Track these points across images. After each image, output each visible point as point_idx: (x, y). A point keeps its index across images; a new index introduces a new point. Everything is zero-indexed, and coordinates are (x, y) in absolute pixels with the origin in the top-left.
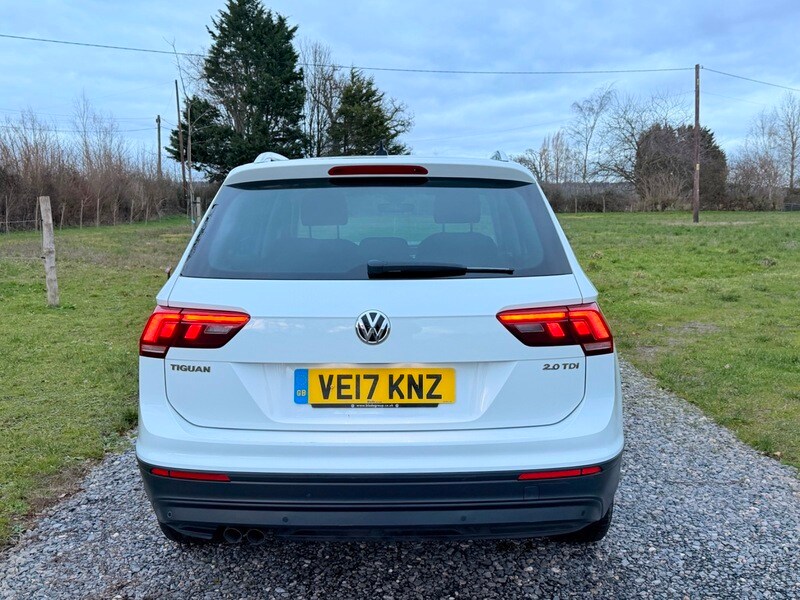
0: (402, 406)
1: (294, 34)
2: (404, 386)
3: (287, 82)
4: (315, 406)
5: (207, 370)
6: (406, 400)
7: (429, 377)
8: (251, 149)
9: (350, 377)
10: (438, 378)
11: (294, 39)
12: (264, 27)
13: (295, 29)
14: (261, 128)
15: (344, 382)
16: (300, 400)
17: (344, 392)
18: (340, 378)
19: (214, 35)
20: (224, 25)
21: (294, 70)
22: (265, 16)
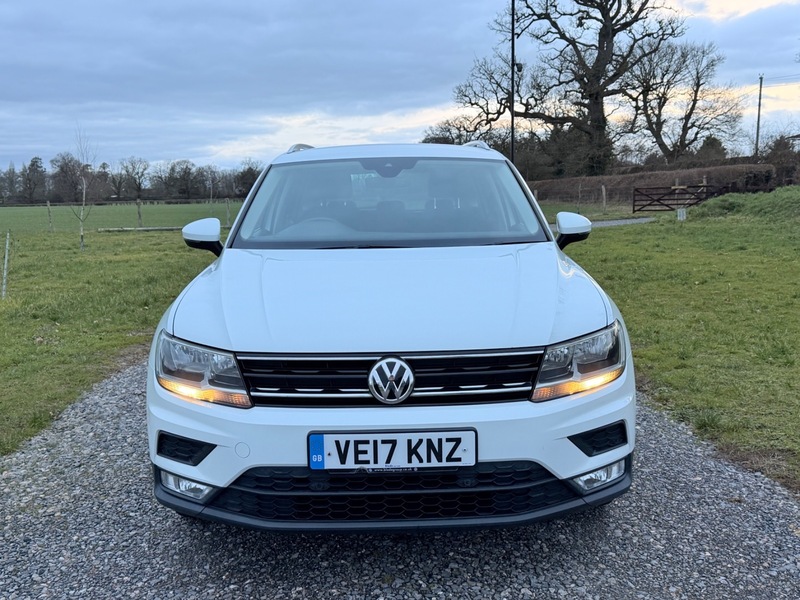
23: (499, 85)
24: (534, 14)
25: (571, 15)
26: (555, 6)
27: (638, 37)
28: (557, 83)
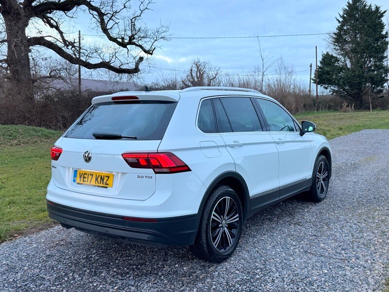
1: (384, 15)
2: (99, 179)
3: (377, 40)
4: (78, 183)
5: (56, 168)
6: (99, 185)
7: (106, 176)
8: (353, 76)
9: (86, 174)
11: (384, 17)
12: (366, 13)
13: (385, 12)
14: (359, 65)
15: (85, 176)
16: (74, 181)
18: (84, 174)
19: (339, 21)
20: (345, 16)
21: (382, 33)
22: (367, 8)
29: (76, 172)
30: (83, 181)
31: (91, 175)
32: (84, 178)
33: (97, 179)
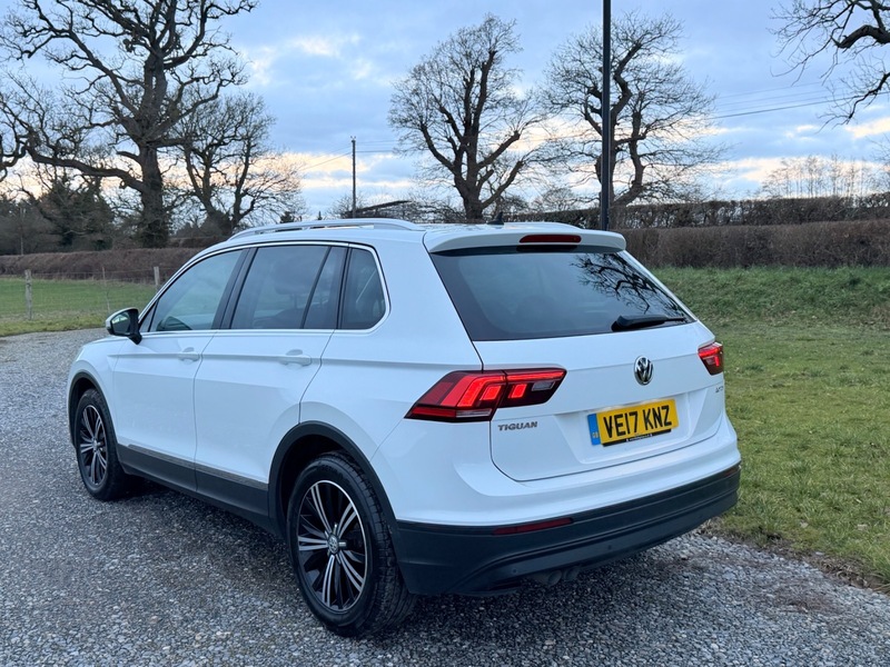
0: (654, 434)
2: (651, 418)
4: (606, 445)
5: (534, 424)
6: (655, 430)
7: (663, 408)
9: (621, 416)
10: (666, 408)
15: (619, 420)
16: (595, 441)
17: (621, 429)
18: (616, 417)
23: (16, 117)
24: (51, 28)
25: (114, 35)
26: (92, 20)
27: (185, 80)
28: (87, 124)
29: (592, 419)
30: (619, 434)
31: (631, 414)
32: (618, 425)
33: (646, 420)
